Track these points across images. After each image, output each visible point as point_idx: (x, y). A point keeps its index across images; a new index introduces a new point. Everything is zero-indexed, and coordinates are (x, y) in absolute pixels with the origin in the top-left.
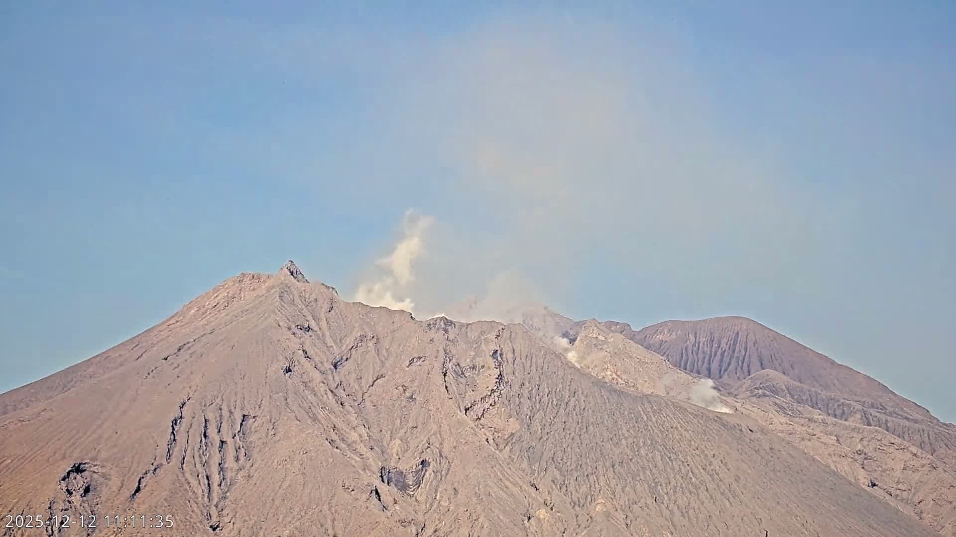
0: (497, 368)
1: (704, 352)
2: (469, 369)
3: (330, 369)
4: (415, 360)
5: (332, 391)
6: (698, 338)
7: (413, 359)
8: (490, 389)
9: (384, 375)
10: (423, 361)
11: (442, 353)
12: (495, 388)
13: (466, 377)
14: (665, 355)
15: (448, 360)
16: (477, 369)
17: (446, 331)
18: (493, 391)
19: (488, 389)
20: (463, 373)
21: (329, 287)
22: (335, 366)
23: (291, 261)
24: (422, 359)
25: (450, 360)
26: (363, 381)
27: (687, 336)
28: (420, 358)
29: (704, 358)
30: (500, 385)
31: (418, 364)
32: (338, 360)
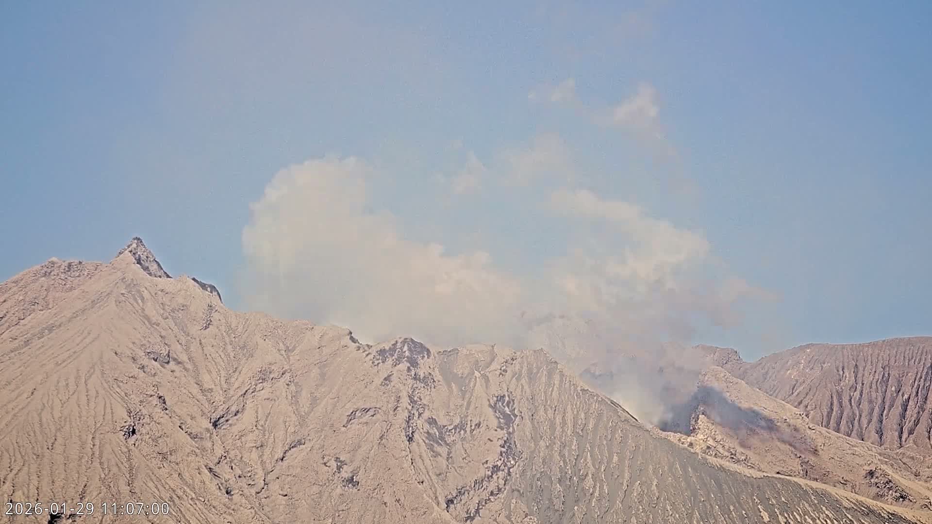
0: (502, 429)
1: (870, 402)
2: (453, 431)
3: (208, 430)
4: (358, 414)
5: (210, 470)
6: (860, 375)
7: (354, 413)
8: (490, 465)
9: (303, 441)
10: (373, 416)
11: (405, 402)
12: (499, 463)
13: (448, 445)
14: (802, 406)
15: (417, 414)
16: (468, 429)
17: (413, 363)
18: (496, 469)
19: (486, 466)
20: (442, 439)
21: (205, 285)
22: (215, 425)
23: (138, 239)
24: (371, 413)
25: (420, 415)
26: (267, 451)
27: (841, 373)
28: (367, 410)
29: (871, 413)
30: (508, 458)
31: (364, 420)
32: (222, 413)
